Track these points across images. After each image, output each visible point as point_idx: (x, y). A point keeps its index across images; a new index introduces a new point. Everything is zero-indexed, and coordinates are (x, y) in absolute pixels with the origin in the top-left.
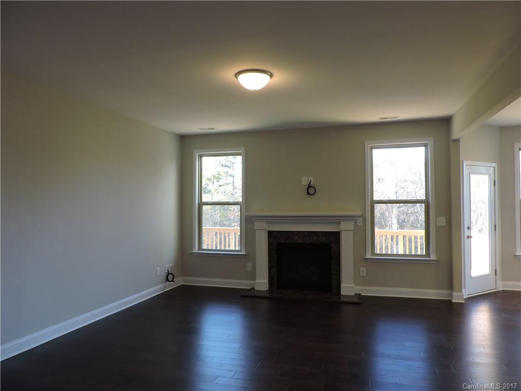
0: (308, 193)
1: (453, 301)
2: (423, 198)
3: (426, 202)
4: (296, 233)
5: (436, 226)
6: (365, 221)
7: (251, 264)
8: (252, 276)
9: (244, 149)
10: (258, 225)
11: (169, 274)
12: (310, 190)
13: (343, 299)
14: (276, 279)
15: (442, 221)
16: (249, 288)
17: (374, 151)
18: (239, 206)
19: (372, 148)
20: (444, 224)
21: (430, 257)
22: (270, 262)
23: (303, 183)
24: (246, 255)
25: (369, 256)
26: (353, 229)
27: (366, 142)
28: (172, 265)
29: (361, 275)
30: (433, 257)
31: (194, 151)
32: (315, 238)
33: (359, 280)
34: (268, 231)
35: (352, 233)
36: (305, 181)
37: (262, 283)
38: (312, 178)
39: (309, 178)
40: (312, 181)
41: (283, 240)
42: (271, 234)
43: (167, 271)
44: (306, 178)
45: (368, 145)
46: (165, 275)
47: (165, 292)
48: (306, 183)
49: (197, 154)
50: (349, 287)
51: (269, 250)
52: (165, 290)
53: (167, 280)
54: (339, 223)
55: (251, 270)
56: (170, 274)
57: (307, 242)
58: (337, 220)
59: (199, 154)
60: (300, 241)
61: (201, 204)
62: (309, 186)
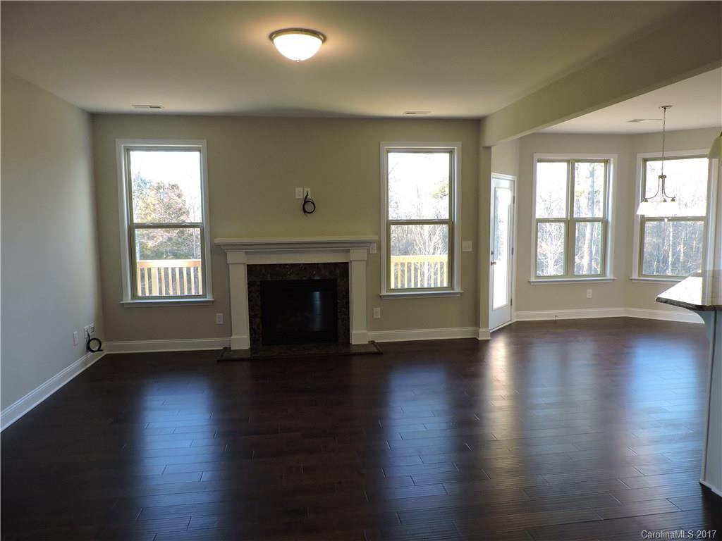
0: (305, 211)
1: (480, 339)
2: (447, 217)
3: (450, 223)
4: (287, 266)
5: (463, 252)
6: (379, 248)
7: (221, 314)
8: (227, 330)
9: (205, 141)
10: (232, 257)
11: (90, 341)
12: (308, 206)
13: (354, 350)
14: (261, 332)
15: (468, 246)
16: (221, 348)
17: (390, 155)
18: (199, 229)
19: (388, 152)
20: (471, 250)
21: (453, 289)
22: (251, 308)
23: (297, 197)
24: (213, 302)
25: (384, 293)
26: (366, 259)
27: (381, 143)
28: (92, 325)
29: (375, 317)
30: (457, 289)
31: (117, 141)
32: (314, 272)
33: (374, 324)
34: (248, 266)
35: (364, 263)
36: (300, 193)
37: (241, 339)
38: (309, 190)
39: (306, 189)
40: (309, 193)
41: (269, 276)
42: (251, 269)
43: (86, 336)
44: (302, 189)
45: (384, 147)
46: (84, 342)
47: (87, 369)
48: (301, 197)
49: (122, 146)
50: (361, 334)
51: (250, 292)
52: (86, 365)
53: (89, 349)
54: (348, 251)
55: (222, 323)
56: (92, 339)
57: (304, 279)
58: (346, 247)
59: (124, 147)
60: (293, 277)
61: (132, 227)
62: (306, 201)
